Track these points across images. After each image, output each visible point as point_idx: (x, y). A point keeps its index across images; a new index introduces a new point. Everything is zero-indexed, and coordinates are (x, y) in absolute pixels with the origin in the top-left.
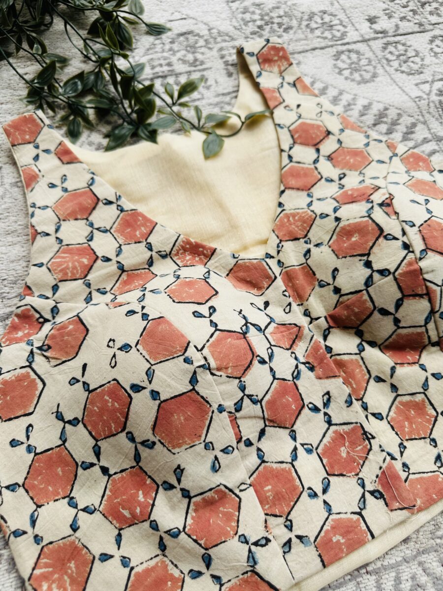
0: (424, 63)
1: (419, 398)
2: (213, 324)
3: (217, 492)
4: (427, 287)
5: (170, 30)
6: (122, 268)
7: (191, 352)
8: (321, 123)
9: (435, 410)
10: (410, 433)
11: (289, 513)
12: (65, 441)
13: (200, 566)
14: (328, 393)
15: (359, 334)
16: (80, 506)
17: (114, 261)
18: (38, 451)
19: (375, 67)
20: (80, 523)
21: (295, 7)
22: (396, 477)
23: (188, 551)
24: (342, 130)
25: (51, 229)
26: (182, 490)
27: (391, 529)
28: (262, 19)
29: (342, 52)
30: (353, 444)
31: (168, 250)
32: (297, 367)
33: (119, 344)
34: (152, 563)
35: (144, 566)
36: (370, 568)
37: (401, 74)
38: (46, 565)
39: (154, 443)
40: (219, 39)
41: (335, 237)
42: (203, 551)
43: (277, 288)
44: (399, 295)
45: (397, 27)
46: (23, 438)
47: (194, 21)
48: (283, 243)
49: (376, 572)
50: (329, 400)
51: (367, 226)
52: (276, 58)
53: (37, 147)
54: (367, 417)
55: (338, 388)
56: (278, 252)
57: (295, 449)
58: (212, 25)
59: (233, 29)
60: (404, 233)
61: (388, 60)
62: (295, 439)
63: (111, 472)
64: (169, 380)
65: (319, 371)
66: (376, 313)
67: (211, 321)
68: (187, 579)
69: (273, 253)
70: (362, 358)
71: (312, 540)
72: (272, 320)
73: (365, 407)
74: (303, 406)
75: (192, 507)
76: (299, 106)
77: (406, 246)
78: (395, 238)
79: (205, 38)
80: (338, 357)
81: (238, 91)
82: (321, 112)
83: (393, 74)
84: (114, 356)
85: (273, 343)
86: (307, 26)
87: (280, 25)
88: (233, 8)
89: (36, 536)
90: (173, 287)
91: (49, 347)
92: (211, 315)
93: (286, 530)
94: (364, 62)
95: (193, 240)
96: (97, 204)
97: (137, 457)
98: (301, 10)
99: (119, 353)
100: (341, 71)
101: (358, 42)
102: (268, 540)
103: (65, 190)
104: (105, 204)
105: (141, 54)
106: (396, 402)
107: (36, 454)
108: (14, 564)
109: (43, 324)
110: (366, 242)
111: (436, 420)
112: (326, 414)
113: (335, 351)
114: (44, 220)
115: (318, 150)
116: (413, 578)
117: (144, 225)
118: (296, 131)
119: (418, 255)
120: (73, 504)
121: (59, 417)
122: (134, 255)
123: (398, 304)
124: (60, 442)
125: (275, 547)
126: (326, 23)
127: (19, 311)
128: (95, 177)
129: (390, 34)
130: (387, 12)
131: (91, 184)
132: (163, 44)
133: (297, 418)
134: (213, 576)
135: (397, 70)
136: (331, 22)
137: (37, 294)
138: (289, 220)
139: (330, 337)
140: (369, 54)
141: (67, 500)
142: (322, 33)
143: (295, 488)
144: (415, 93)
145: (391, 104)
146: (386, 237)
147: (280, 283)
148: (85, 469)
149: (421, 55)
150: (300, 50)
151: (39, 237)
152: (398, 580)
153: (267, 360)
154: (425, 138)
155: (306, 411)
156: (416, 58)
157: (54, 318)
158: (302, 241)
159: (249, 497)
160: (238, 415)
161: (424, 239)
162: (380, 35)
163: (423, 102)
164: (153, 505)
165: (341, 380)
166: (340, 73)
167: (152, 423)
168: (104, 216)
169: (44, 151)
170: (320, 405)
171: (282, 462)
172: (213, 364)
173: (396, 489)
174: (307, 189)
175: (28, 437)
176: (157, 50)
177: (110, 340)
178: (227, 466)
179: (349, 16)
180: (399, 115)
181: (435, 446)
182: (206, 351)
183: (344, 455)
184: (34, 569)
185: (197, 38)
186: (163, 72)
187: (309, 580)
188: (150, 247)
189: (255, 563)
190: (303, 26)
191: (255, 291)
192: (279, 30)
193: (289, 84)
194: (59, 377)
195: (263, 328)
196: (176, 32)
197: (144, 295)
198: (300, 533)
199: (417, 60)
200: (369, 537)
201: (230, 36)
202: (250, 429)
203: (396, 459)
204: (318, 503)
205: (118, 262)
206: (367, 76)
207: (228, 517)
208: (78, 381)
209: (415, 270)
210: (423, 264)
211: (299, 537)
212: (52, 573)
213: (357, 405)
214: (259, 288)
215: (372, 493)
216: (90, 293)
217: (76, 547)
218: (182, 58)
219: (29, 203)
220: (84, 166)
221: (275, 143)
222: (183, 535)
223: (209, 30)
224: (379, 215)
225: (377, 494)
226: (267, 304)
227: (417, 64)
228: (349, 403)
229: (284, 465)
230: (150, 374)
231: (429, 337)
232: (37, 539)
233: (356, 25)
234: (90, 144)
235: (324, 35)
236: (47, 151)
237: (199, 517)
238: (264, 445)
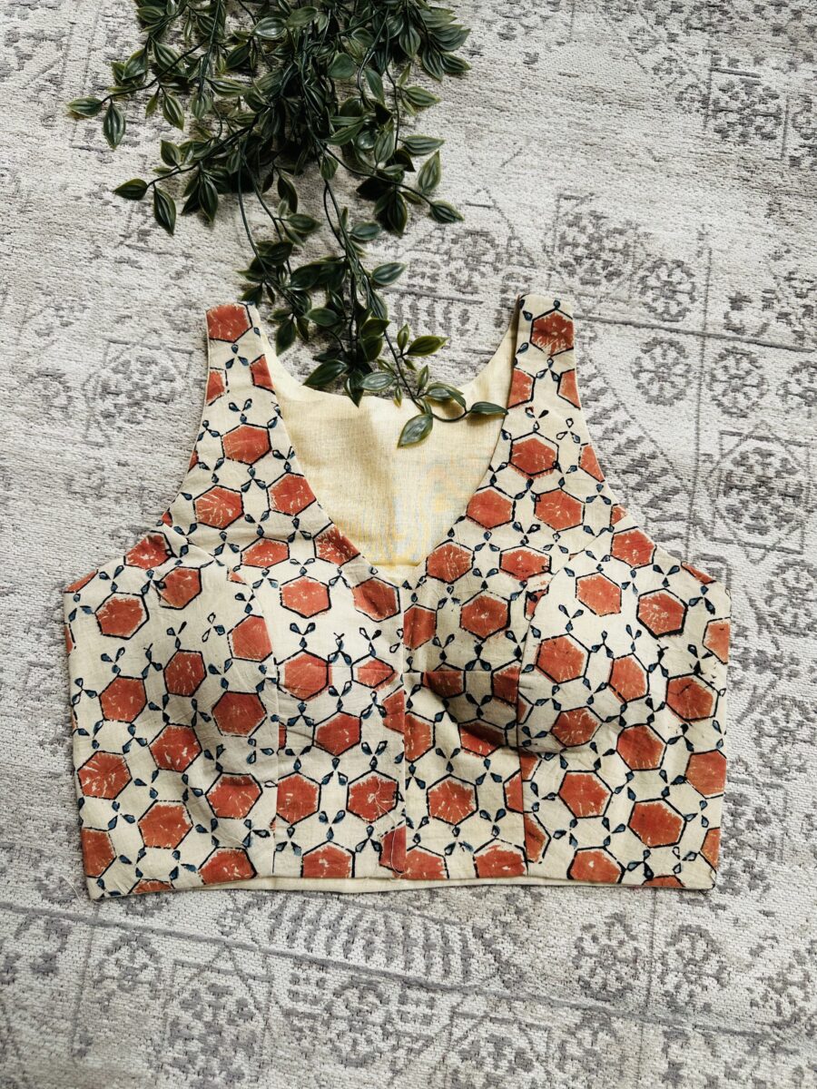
0: (761, 402)
1: (468, 787)
2: (304, 643)
3: (244, 778)
4: (518, 699)
5: (461, 219)
6: (261, 533)
7: (269, 663)
8: (554, 448)
9: (477, 805)
10: (441, 813)
11: (296, 823)
12: (145, 677)
13: (207, 826)
14: (386, 742)
15: (446, 704)
16: (136, 736)
17: (256, 525)
18: (121, 674)
19: (689, 383)
20: (131, 748)
21: (643, 239)
22: (401, 842)
23: (203, 811)
24: (574, 468)
25: (212, 463)
26: (218, 764)
27: (371, 878)
28: (587, 246)
29: (660, 343)
30: (382, 796)
31: (313, 533)
32: (370, 707)
33: (217, 623)
34: (173, 805)
35: (166, 804)
36: (341, 897)
37: (716, 407)
38: (94, 766)
39: (210, 719)
40: (515, 259)
41: (471, 602)
42: (213, 817)
43: (395, 623)
44: (489, 693)
45: (765, 327)
46: (113, 657)
47: (498, 216)
48: (428, 578)
49: (346, 903)
50: (383, 749)
51: (500, 611)
52: (555, 334)
53: (235, 350)
54: (408, 781)
55: (396, 742)
56: (418, 585)
57: (331, 775)
58: (519, 231)
59: (541, 250)
60: (524, 639)
61: (714, 378)
62: (335, 766)
63: (171, 721)
64: (240, 677)
65: (390, 720)
66: (464, 696)
67: (303, 639)
68: (194, 830)
69: (413, 584)
70: (434, 727)
71: (303, 852)
72: (373, 653)
73: (412, 770)
74: (358, 743)
75: (220, 779)
76: (545, 413)
77: (518, 653)
78: (514, 640)
79: (499, 250)
80: (413, 716)
81: (493, 353)
82: (566, 433)
83: (705, 404)
84: (208, 631)
85: (356, 678)
86: (643, 279)
87: (607, 264)
88: (561, 209)
89: (94, 742)
90: (291, 585)
91: (165, 587)
92: (307, 632)
93: (286, 834)
94: (679, 369)
95: (341, 535)
96: (267, 452)
97: (194, 721)
98: (650, 249)
99: (213, 630)
100: (641, 371)
101: (693, 333)
102: (268, 835)
103: (244, 420)
104: (275, 456)
105: (408, 247)
106: (446, 780)
107: (118, 676)
108: (72, 753)
109: (169, 557)
110: (489, 627)
111: (472, 814)
112: (374, 758)
113: (413, 709)
114: (210, 449)
115: (530, 483)
116: (373, 923)
117: (301, 496)
118: (519, 448)
119: (523, 668)
120: (131, 730)
121: (149, 655)
122: (278, 525)
123: (486, 700)
124: (140, 676)
125: (271, 843)
126: (671, 283)
127: (153, 535)
128: (279, 418)
129: (744, 337)
130: (768, 295)
131: (271, 427)
132: (443, 239)
133: (346, 750)
134: (213, 838)
135: (714, 399)
136: (680, 283)
137: (175, 525)
138: (449, 555)
139: (418, 694)
140: (694, 360)
141: (128, 725)
142: (654, 300)
143: (313, 806)
144: (710, 446)
145: (665, 452)
146: (506, 634)
147: (399, 620)
148: (151, 709)
149: (765, 387)
150: (609, 318)
151: (197, 466)
152: (360, 918)
153: (340, 692)
154: (677, 514)
155: (359, 748)
156: (754, 389)
157: (181, 556)
158: (446, 585)
159: (270, 796)
160: (289, 728)
161: (539, 655)
162: (731, 334)
163: (708, 464)
164: (191, 763)
165: (402, 737)
166: (636, 376)
167: (214, 703)
168: (269, 469)
169: (240, 358)
170: (373, 749)
171: (313, 780)
172: (283, 680)
173: (395, 852)
174: (488, 527)
175: (117, 658)
176: (430, 246)
177: (212, 614)
178: (262, 763)
179: (710, 282)
180: (664, 471)
181: (456, 836)
182: (282, 668)
183: (370, 800)
184: (84, 764)
185: (488, 245)
186: (421, 287)
187: (286, 880)
188: (296, 524)
189: (249, 846)
190: (636, 278)
191: (374, 615)
192: (601, 271)
193: (553, 374)
194: (162, 619)
195: (353, 661)
196: (467, 225)
197: (262, 581)
198: (296, 842)
199: (754, 393)
200: (350, 875)
201: (531, 259)
202: (295, 742)
203: (412, 828)
204: (325, 828)
205: (260, 527)
206: (669, 392)
207: (245, 801)
208: (174, 634)
209: (512, 680)
210: (523, 678)
211: (294, 846)
212: (96, 774)
213: (404, 765)
214: (380, 614)
215: (374, 843)
216: (223, 545)
217: (121, 765)
218: (454, 272)
219: (203, 419)
220: (274, 398)
221: (487, 454)
222: (203, 797)
223: (510, 239)
224: (518, 606)
225: (377, 847)
226: (378, 633)
227: (749, 399)
228: (398, 761)
229: (313, 784)
230: (228, 664)
231: (507, 741)
232: (95, 744)
233: (710, 302)
234: (297, 362)
235: (654, 305)
236: (243, 360)
237: (222, 790)
238: (305, 760)
